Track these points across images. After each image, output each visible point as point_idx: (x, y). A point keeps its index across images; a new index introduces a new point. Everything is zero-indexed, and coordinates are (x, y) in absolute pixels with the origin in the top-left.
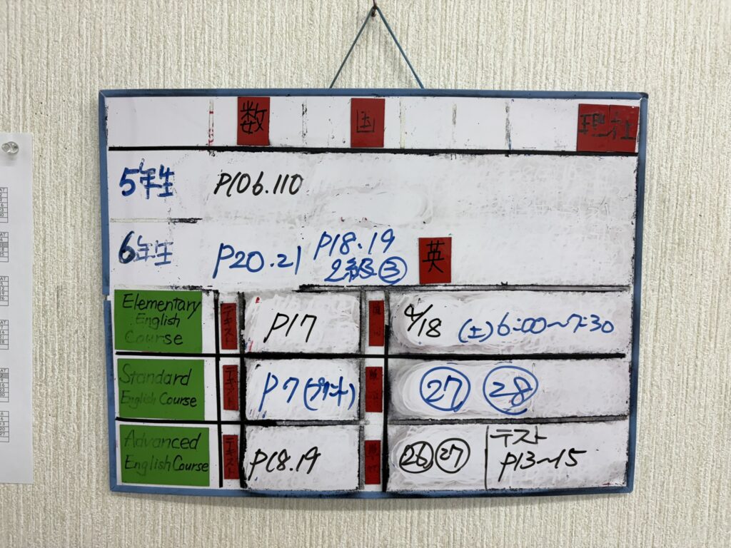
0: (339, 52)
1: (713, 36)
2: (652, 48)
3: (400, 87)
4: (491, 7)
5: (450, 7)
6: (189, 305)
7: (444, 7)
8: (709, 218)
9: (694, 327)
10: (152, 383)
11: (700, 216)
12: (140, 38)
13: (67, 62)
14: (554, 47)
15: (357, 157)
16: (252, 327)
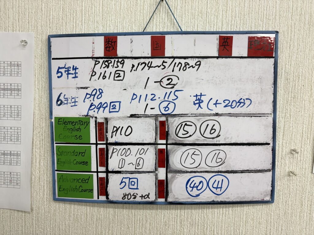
0: (148, 16)
1: (309, 8)
2: (282, 13)
3: (174, 31)
6: (85, 123)
8: (307, 87)
9: (300, 134)
11: (303, 86)
12: (66, 11)
13: (36, 21)
14: (240, 13)
15: (154, 60)
16: (111, 132)
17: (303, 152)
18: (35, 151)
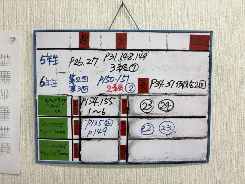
0: (111, 18)
1: (232, 12)
2: (212, 16)
3: (131, 29)
4: (160, 3)
5: (147, 3)
6: (63, 100)
7: (145, 3)
8: (232, 71)
9: (228, 107)
10: (50, 126)
11: (229, 70)
12: (46, 14)
13: (23, 22)
14: (181, 16)
15: (118, 52)
16: (83, 107)
17: (230, 121)
18: (22, 125)
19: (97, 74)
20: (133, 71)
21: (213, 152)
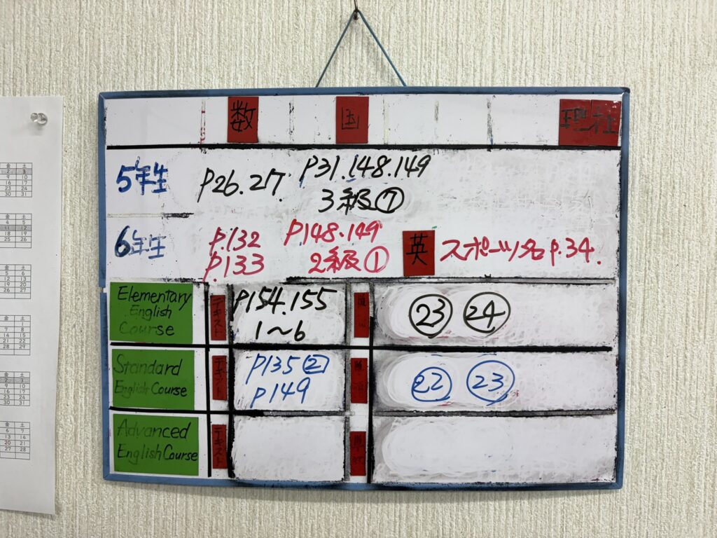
0: (323, 54)
1: (691, 29)
2: (630, 42)
3: (383, 86)
4: (469, 7)
5: (430, 8)
6: (180, 297)
7: (424, 8)
8: (694, 209)
9: (682, 318)
10: (145, 373)
11: (685, 206)
12: (135, 46)
13: (68, 70)
14: (533, 43)
15: (343, 153)
16: (241, 318)
17: (689, 361)
18: (66, 368)
19: (280, 219)
20: (386, 210)
21: (635, 458)
